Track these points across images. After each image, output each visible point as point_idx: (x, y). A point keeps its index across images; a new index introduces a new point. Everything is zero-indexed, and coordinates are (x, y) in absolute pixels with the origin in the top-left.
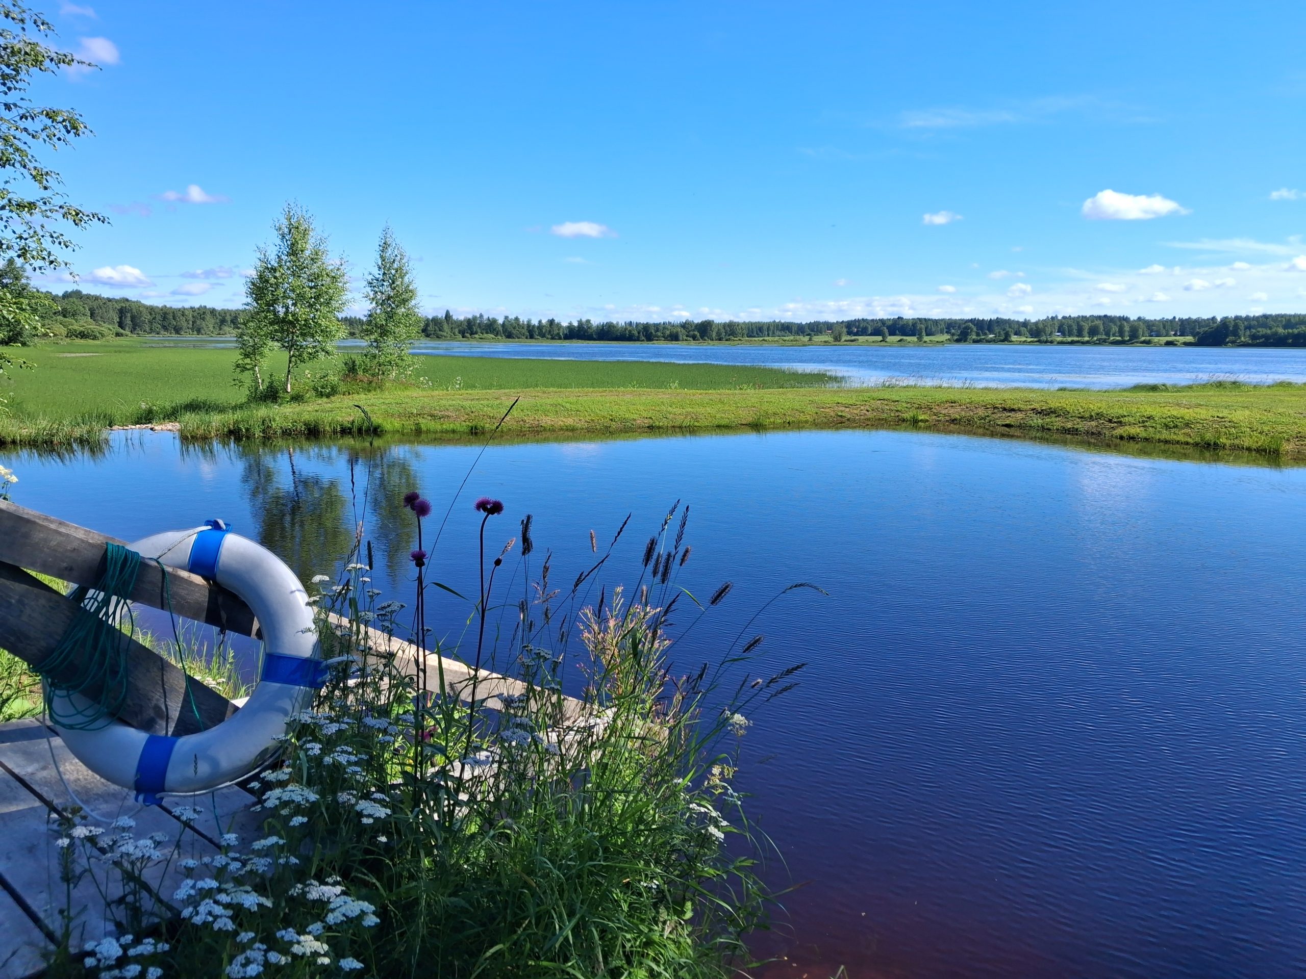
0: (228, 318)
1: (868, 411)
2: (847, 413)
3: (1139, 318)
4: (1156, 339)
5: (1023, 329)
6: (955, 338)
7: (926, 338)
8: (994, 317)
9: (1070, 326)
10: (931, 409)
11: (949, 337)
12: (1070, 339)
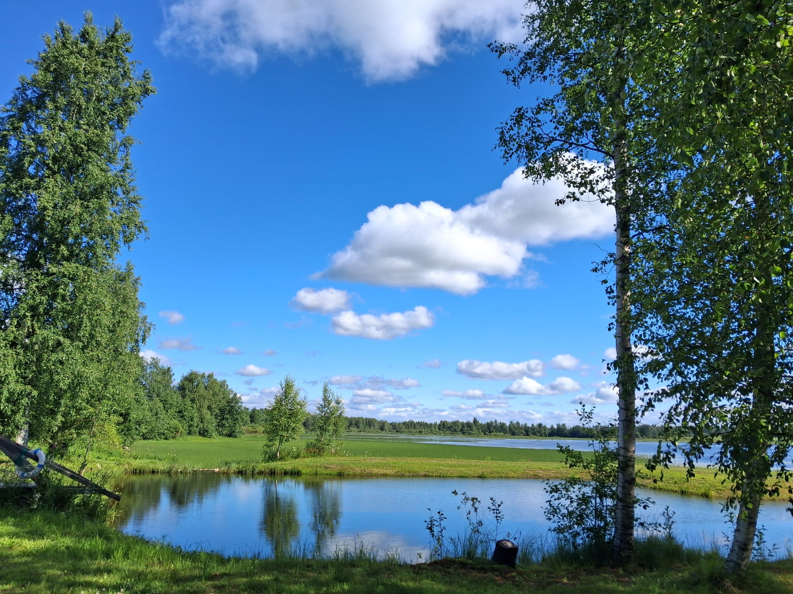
0: (354, 422)
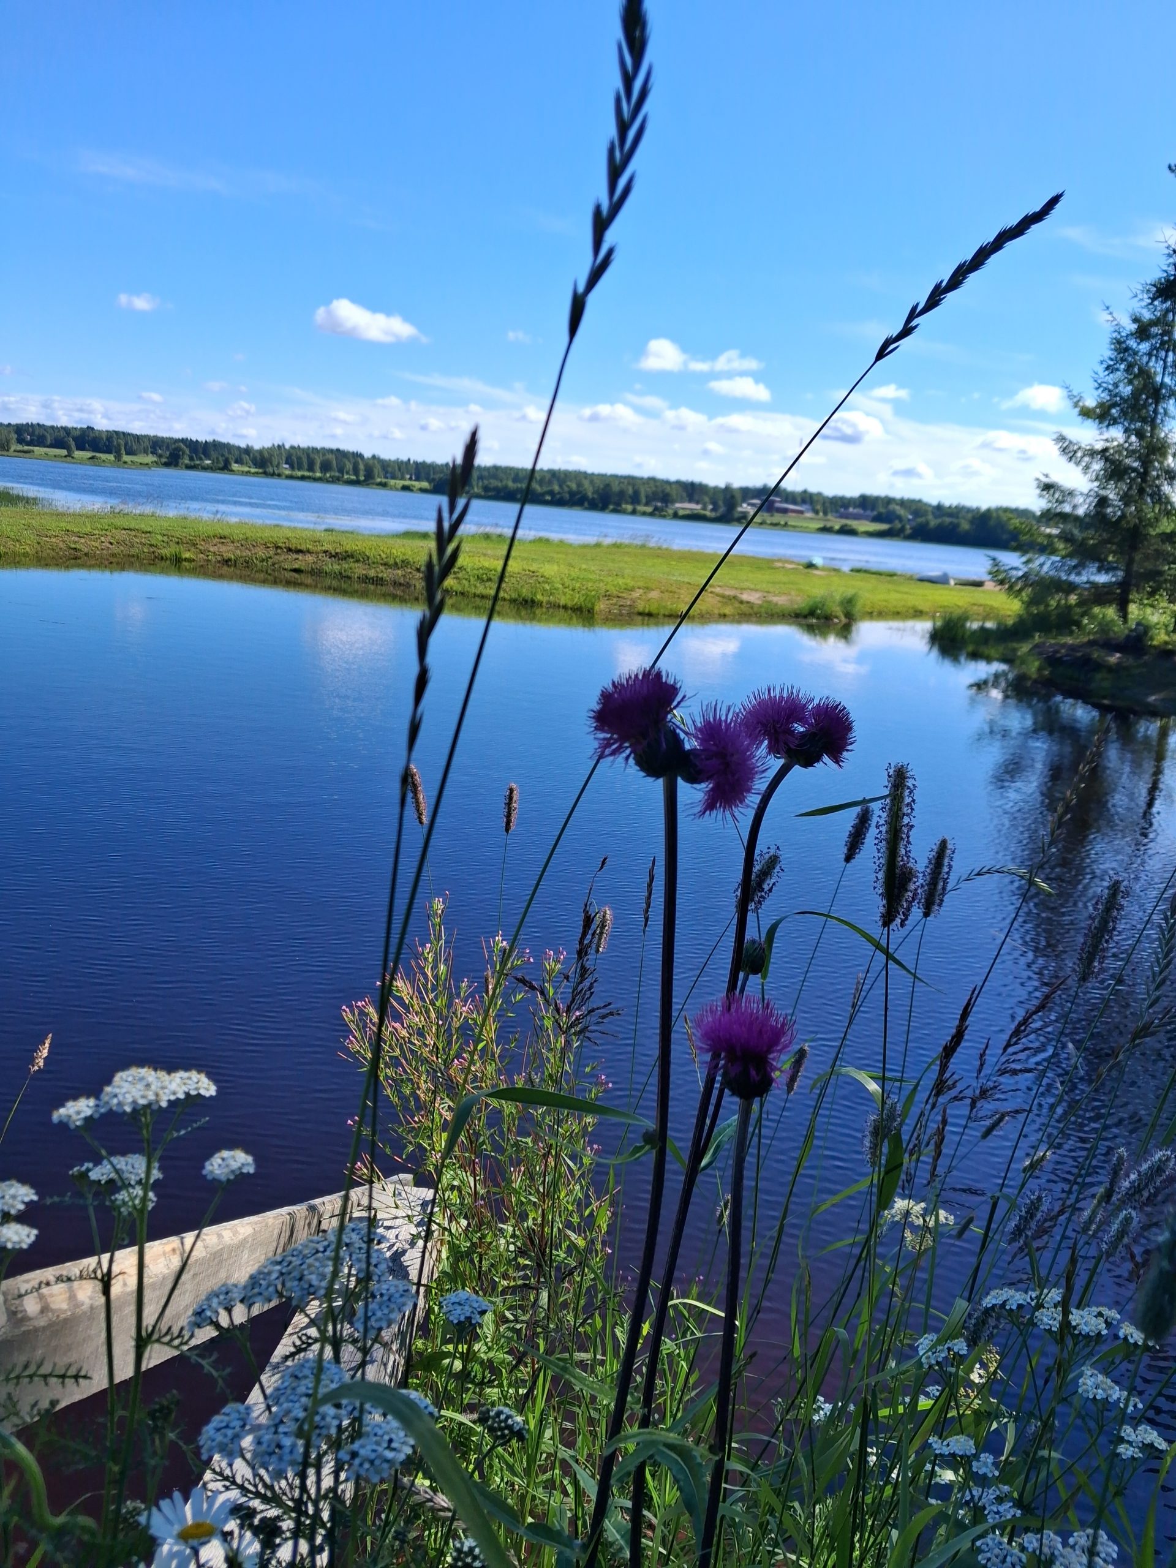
1: (111, 544)
2: (82, 545)
3: (374, 457)
4: (392, 482)
5: (245, 457)
6: (164, 460)
7: (126, 458)
8: (210, 439)
9: (299, 458)
10: (195, 545)
11: (155, 459)
12: (299, 474)
